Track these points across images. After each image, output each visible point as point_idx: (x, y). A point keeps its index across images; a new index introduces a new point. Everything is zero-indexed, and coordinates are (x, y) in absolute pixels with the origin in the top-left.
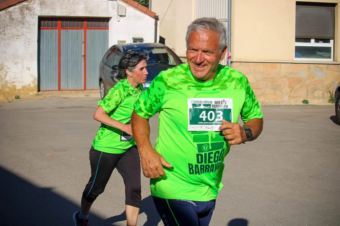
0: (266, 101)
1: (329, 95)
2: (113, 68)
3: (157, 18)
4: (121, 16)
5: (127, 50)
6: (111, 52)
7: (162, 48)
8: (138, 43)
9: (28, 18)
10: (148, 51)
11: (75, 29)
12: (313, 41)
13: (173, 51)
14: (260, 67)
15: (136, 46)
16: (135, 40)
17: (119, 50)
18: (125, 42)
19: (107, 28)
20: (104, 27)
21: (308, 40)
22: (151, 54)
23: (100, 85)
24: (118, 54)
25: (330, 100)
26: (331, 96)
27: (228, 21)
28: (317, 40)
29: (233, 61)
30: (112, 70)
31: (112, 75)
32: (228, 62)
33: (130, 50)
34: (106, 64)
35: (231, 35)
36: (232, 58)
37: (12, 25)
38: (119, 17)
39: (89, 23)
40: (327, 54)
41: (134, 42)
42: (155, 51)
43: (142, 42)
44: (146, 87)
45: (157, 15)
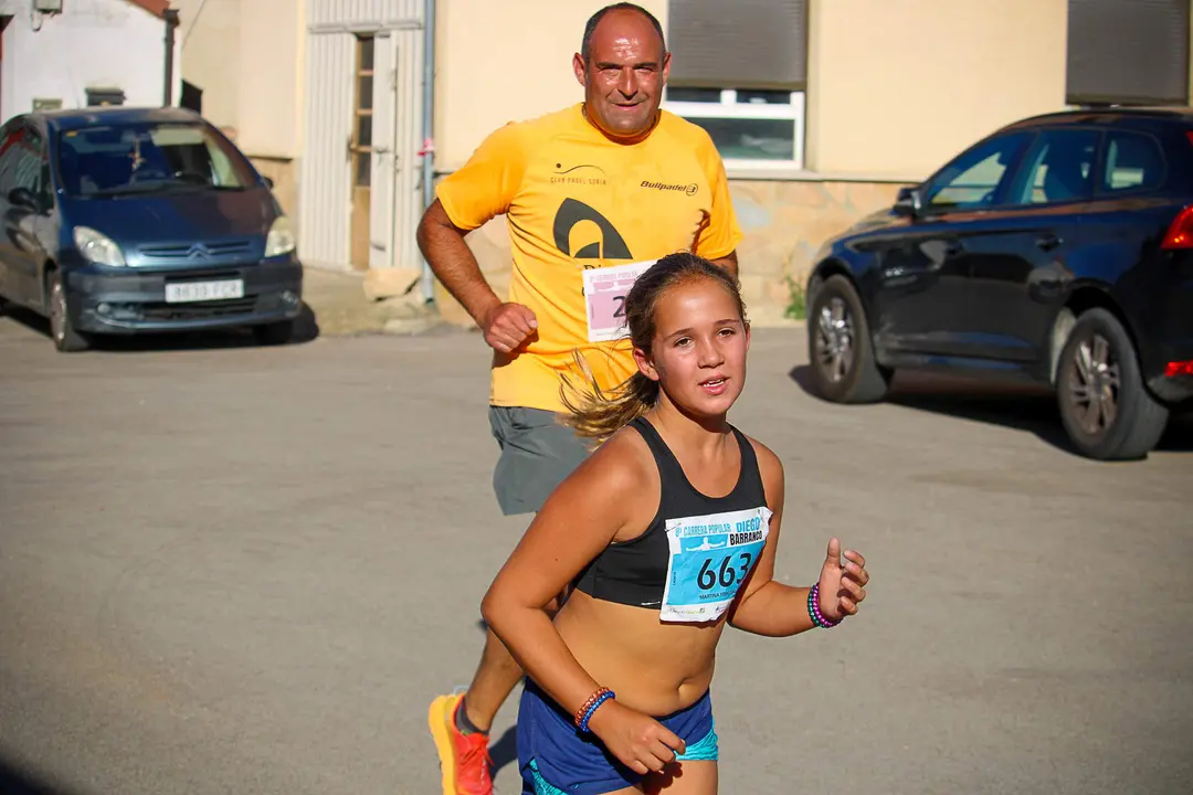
1: (784, 291)
2: (14, 197)
3: (172, 20)
4: (45, 11)
5: (61, 133)
6: (6, 139)
7: (190, 124)
8: (105, 107)
10: (138, 136)
12: (728, 96)
13: (228, 135)
15: (93, 120)
16: (95, 97)
17: (35, 133)
18: (57, 103)
21: (711, 94)
22: (148, 148)
24: (30, 148)
25: (790, 310)
26: (794, 296)
27: (425, 28)
28: (745, 95)
29: (441, 170)
30: (9, 206)
31: (10, 224)
32: (423, 172)
33: (72, 134)
35: (433, 76)
36: (437, 160)
38: (37, 14)
40: (780, 145)
41: (91, 103)
42: (162, 138)
43: (120, 103)
44: (126, 266)
45: (172, 6)
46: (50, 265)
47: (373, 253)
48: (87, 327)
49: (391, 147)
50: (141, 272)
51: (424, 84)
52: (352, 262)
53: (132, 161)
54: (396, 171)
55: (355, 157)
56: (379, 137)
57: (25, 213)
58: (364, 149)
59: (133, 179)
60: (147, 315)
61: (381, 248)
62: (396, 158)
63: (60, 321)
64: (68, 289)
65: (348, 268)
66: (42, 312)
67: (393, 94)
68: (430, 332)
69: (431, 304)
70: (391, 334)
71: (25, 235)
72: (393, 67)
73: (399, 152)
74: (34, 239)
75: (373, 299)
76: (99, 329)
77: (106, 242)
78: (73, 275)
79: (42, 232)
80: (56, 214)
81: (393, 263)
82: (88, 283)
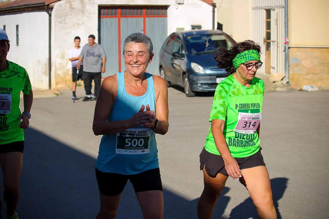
0: (323, 86)
2: (174, 55)
3: (214, 6)
4: (179, 4)
5: (186, 37)
6: (170, 39)
7: (220, 34)
8: (196, 30)
9: (88, 7)
10: (207, 38)
11: (134, 17)
13: (232, 37)
14: (317, 53)
15: (195, 33)
16: (194, 27)
17: (178, 37)
18: (183, 29)
19: (165, 16)
20: (163, 14)
22: (210, 41)
23: (160, 72)
24: (177, 41)
27: (285, 8)
29: (290, 46)
30: (172, 57)
31: (172, 62)
32: (285, 47)
33: (189, 37)
34: (166, 51)
35: (288, 20)
36: (289, 44)
37: (73, 14)
38: (177, 5)
39: (149, 11)
41: (193, 29)
42: (214, 38)
43: (200, 29)
44: (206, 73)
45: (214, 2)
46: (184, 73)
47: (272, 69)
48: (195, 90)
49: (276, 40)
50: (210, 75)
51: (285, 23)
52: (266, 72)
53: (206, 44)
54: (278, 47)
55: (265, 43)
56: (273, 38)
57: (177, 59)
58: (268, 41)
59: (206, 50)
60: (211, 87)
61: (274, 68)
62: (278, 43)
63: (187, 89)
64: (189, 79)
65: (264, 74)
66: (182, 86)
67: (276, 26)
68: (288, 91)
69: (288, 83)
70: (277, 92)
71: (176, 64)
72: (276, 18)
73: (278, 42)
74: (180, 66)
75: (272, 82)
76: (198, 91)
77: (200, 67)
78: (191, 76)
79: (181, 64)
80: (185, 59)
81: (277, 72)
82: (195, 78)
